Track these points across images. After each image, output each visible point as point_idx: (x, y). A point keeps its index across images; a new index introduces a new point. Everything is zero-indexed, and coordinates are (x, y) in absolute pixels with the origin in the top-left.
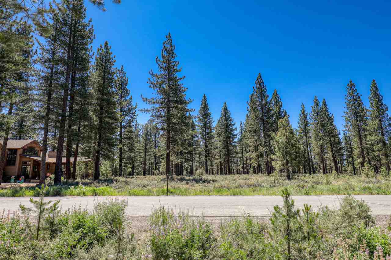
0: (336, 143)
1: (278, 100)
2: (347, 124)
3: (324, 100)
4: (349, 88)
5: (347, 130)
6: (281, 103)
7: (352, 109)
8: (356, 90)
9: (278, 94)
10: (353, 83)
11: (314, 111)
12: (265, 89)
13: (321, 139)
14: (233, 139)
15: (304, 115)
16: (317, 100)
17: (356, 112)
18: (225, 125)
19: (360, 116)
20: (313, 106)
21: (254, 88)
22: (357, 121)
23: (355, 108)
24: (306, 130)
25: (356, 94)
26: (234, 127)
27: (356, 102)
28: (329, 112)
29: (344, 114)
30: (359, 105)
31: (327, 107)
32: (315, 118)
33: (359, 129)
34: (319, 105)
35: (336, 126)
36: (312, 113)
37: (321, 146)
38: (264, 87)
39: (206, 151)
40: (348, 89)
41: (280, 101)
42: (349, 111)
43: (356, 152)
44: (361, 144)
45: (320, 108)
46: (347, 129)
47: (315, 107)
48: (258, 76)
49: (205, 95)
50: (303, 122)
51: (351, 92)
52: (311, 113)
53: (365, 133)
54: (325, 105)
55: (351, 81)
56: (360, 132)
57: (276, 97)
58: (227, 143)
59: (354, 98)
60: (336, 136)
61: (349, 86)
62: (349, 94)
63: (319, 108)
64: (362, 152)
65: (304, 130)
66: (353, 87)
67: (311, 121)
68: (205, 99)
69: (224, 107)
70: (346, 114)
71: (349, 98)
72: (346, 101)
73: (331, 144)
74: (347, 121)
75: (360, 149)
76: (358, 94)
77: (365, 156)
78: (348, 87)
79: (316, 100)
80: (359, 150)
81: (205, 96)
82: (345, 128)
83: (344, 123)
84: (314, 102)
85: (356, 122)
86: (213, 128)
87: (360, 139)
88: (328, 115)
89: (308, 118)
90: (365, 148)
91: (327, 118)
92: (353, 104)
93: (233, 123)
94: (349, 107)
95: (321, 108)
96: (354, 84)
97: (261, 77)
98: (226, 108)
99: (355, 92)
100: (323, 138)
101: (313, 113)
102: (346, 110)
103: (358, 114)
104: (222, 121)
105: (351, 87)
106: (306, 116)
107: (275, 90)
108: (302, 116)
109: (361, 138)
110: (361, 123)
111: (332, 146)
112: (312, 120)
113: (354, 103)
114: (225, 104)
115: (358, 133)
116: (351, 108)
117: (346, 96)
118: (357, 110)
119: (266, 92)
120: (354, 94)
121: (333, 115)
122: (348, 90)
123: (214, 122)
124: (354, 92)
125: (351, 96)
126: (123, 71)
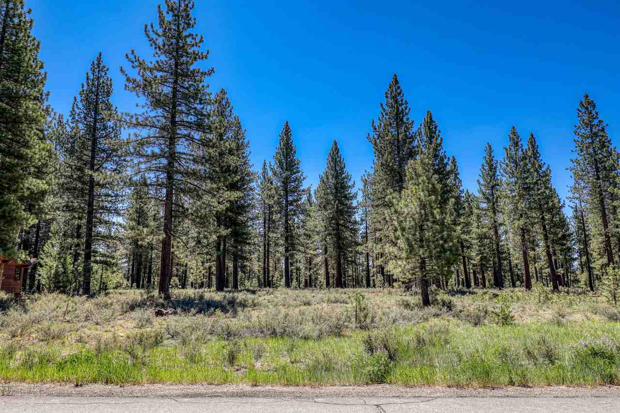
0: (555, 225)
1: (435, 132)
2: (577, 185)
3: (532, 135)
4: (583, 110)
5: (577, 198)
6: (439, 138)
7: (588, 154)
8: (597, 113)
9: (433, 119)
10: (591, 99)
11: (510, 158)
12: (406, 109)
13: (521, 215)
14: (349, 216)
15: (491, 168)
16: (515, 135)
17: (595, 160)
18: (333, 187)
19: (605, 168)
20: (508, 147)
21: (382, 105)
22: (598, 178)
23: (595, 152)
24: (493, 198)
25: (596, 122)
26: (353, 191)
27: (598, 139)
28: (541, 160)
29: (572, 165)
30: (603, 146)
31: (537, 151)
32: (510, 173)
33: (602, 194)
34: (520, 143)
35: (555, 189)
36: (505, 161)
37: (522, 229)
38: (402, 104)
39: (287, 239)
40: (580, 111)
41: (439, 135)
42: (581, 158)
43: (596, 244)
44: (606, 226)
45: (522, 150)
46: (577, 195)
47: (510, 149)
48: (391, 80)
49: (287, 123)
50: (489, 180)
51: (586, 118)
52: (503, 162)
53: (613, 204)
54: (533, 146)
55: (587, 96)
56: (603, 202)
57: (431, 126)
58: (338, 224)
59: (591, 131)
60: (555, 210)
61: (583, 105)
62: (581, 122)
63: (520, 150)
64: (608, 243)
65: (491, 198)
66: (592, 109)
67: (504, 179)
68: (287, 131)
69: (332, 150)
70: (575, 164)
71: (583, 131)
72: (576, 138)
73: (544, 227)
74: (578, 177)
75: (604, 237)
76: (600, 121)
77: (614, 251)
78: (580, 109)
79: (514, 133)
80: (601, 239)
81: (288, 126)
82: (574, 194)
83: (572, 182)
84: (510, 138)
85: (595, 181)
86: (303, 191)
87: (604, 216)
88: (540, 167)
89: (498, 173)
90: (612, 236)
91: (536, 173)
92: (589, 143)
93: (350, 183)
94: (581, 150)
95: (524, 151)
96: (592, 101)
97: (397, 82)
98: (337, 153)
99: (595, 118)
100: (526, 214)
101: (507, 161)
102: (575, 156)
103: (601, 163)
104: (328, 179)
105: (587, 108)
106: (495, 168)
107: (428, 112)
108: (486, 168)
109: (605, 214)
110: (607, 184)
111: (546, 232)
112: (505, 177)
113: (593, 141)
114: (335, 143)
115: (599, 205)
116: (585, 152)
117: (576, 127)
118: (597, 154)
119: (407, 114)
120: (593, 123)
121: (550, 168)
122: (580, 113)
123: (304, 178)
124: (592, 117)
125: (587, 127)
126: (101, 66)
